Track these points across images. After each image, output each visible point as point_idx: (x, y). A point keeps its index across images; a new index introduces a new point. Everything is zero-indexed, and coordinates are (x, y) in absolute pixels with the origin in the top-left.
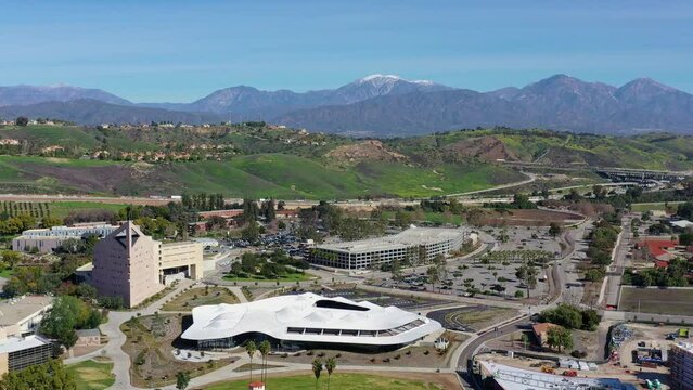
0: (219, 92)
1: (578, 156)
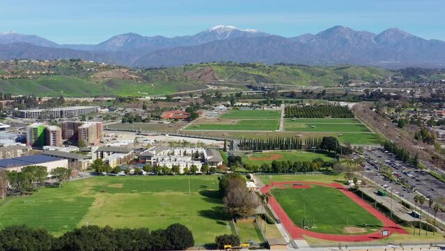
0: (115, 38)
1: (251, 77)
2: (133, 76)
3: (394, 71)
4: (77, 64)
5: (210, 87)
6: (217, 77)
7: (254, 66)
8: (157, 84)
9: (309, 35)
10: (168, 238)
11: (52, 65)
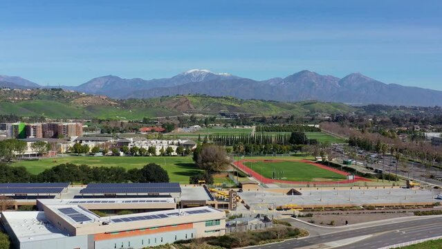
0: (95, 79)
1: (224, 107)
2: (112, 103)
3: (357, 107)
4: (58, 93)
5: (185, 115)
6: (191, 106)
7: (226, 98)
8: (134, 110)
9: (278, 79)
10: (144, 175)
11: (35, 93)
